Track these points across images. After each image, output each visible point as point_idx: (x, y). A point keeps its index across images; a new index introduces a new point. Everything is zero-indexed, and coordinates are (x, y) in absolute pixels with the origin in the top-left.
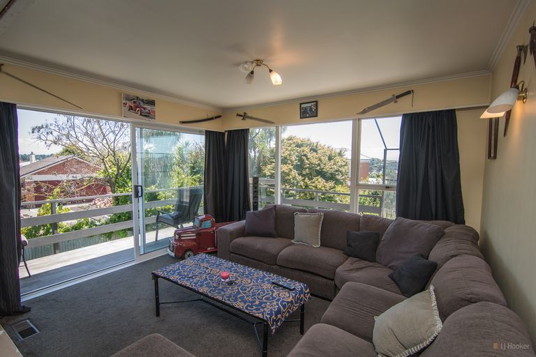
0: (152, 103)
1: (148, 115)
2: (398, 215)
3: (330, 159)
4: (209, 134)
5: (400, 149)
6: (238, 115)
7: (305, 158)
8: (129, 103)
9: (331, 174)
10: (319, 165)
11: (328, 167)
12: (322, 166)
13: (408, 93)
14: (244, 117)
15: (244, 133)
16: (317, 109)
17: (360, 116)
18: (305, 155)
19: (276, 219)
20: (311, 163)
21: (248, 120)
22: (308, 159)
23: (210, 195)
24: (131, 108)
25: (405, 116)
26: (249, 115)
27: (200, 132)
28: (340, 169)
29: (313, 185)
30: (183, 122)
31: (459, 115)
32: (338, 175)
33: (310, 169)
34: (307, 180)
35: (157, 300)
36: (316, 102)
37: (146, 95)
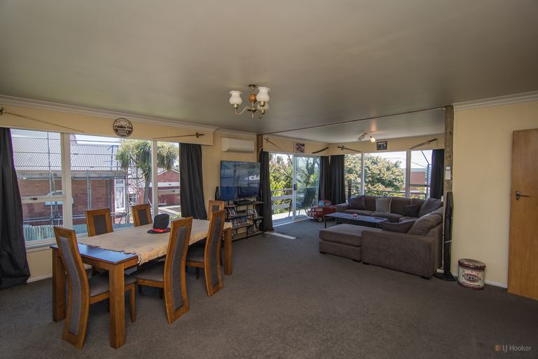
0: (303, 145)
1: (302, 151)
2: (431, 197)
3: (388, 169)
4: (322, 157)
6: (338, 147)
7: (367, 169)
8: (297, 147)
9: (389, 181)
10: (379, 175)
11: (387, 176)
12: (382, 175)
13: (435, 140)
14: (343, 148)
15: (341, 158)
16: (386, 146)
17: (410, 150)
18: (368, 167)
19: (365, 201)
20: (373, 173)
21: (345, 150)
22: (369, 170)
24: (297, 149)
25: (434, 150)
26: (346, 147)
27: (318, 157)
28: (397, 178)
30: (314, 153)
32: (395, 182)
33: (372, 177)
34: (369, 186)
36: (386, 142)
37: (302, 142)
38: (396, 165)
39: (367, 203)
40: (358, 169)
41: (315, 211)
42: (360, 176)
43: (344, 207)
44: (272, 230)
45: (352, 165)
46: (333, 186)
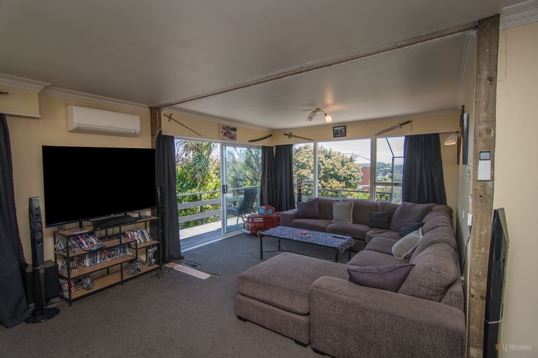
0: (235, 129)
1: (233, 138)
2: (404, 200)
3: (343, 165)
4: (264, 148)
5: (404, 157)
6: (285, 134)
7: (321, 164)
8: (224, 131)
9: (344, 177)
10: (333, 169)
11: (342, 172)
12: (336, 170)
13: (409, 122)
14: (290, 135)
16: (345, 132)
17: (376, 137)
18: (322, 162)
19: (319, 207)
21: (293, 138)
22: (323, 165)
23: (265, 193)
24: (225, 134)
25: (407, 137)
26: (294, 134)
27: (258, 147)
28: (353, 174)
29: (329, 186)
30: (251, 141)
31: (441, 137)
32: (350, 179)
34: (323, 182)
35: (261, 250)
36: (345, 126)
37: (232, 125)
38: (351, 160)
39: (320, 210)
40: (311, 164)
41: (252, 222)
42: (313, 172)
43: (291, 216)
44: (179, 258)
45: (305, 160)
46: (279, 185)
